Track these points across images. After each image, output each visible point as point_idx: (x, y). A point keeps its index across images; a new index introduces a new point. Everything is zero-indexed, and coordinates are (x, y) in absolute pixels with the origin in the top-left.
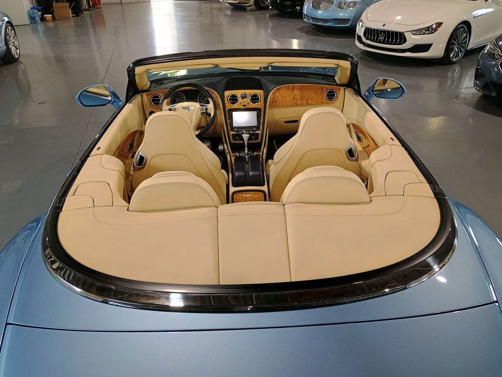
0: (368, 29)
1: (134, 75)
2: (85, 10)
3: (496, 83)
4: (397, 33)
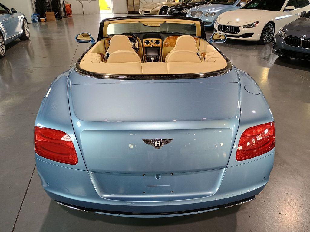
0: (220, 25)
1: (103, 26)
2: (63, 17)
3: (283, 49)
4: (235, 27)
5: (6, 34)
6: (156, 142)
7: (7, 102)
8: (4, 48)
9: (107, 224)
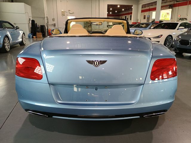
3: (178, 48)
5: (11, 40)
6: (95, 62)
7: (6, 71)
8: (9, 47)
9: (61, 134)
